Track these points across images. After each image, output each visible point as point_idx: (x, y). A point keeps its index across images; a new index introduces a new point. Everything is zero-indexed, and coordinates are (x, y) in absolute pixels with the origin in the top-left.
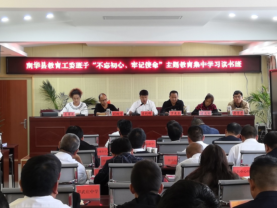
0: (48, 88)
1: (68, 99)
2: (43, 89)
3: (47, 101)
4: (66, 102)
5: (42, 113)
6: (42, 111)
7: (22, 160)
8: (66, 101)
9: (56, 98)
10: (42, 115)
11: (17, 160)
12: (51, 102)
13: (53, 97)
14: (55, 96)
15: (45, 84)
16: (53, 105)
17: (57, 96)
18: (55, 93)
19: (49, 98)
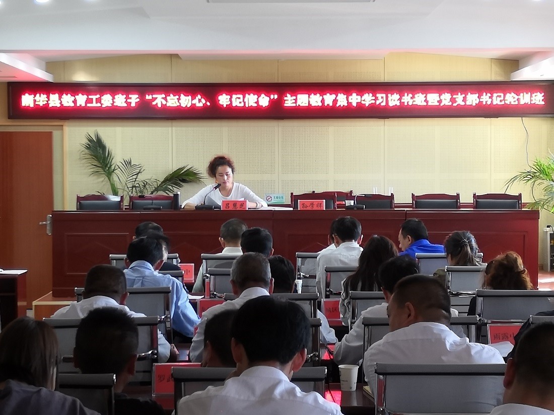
0: (97, 149)
1: (139, 173)
2: (87, 151)
3: (95, 177)
4: (136, 179)
5: (80, 203)
6: (79, 199)
7: (35, 303)
8: (135, 177)
9: (114, 170)
10: (80, 206)
11: (24, 303)
12: (103, 178)
13: (107, 169)
14: (113, 167)
15: (91, 140)
16: (109, 186)
17: (117, 167)
18: (113, 159)
19: (100, 169)
